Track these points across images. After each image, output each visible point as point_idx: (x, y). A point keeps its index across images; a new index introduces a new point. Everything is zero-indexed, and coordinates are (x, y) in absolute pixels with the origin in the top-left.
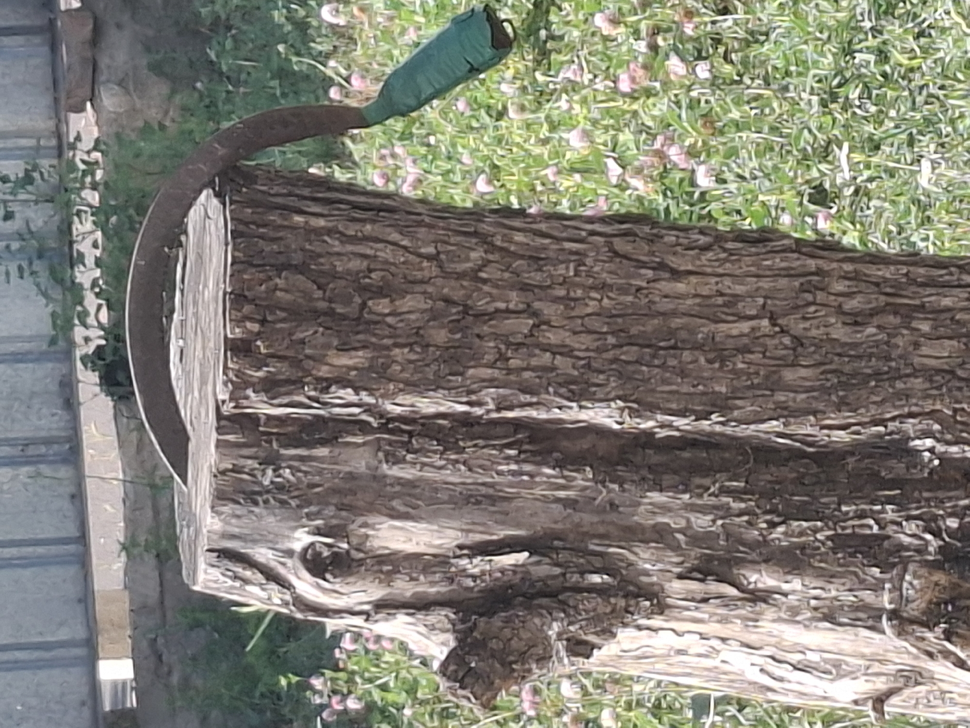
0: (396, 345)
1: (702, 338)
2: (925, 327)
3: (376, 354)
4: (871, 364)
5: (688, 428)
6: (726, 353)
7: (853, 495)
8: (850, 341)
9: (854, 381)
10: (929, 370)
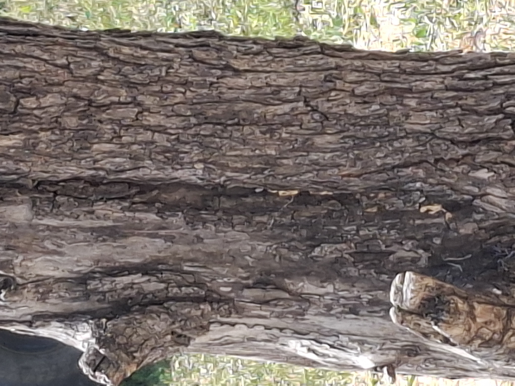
0: (42, 130)
1: (258, 117)
2: (413, 103)
3: (29, 137)
4: (375, 130)
5: (249, 181)
6: (274, 127)
7: (367, 224)
8: (360, 115)
9: (365, 143)
10: (417, 133)
